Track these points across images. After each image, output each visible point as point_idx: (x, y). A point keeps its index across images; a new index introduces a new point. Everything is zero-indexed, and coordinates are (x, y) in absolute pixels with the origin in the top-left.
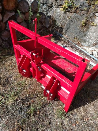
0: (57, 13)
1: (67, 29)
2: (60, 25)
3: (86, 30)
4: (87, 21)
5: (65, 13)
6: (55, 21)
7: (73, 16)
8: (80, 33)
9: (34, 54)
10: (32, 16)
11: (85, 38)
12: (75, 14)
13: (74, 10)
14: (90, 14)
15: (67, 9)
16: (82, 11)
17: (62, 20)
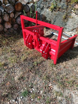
0: (47, 12)
1: (54, 22)
2: (49, 20)
3: (67, 21)
4: (67, 15)
5: (52, 12)
6: (46, 18)
7: (57, 13)
8: (62, 24)
9: (36, 31)
10: (32, 14)
11: (66, 27)
12: (58, 12)
13: (58, 9)
14: (68, 11)
15: (53, 9)
16: (63, 9)
17: (50, 17)
